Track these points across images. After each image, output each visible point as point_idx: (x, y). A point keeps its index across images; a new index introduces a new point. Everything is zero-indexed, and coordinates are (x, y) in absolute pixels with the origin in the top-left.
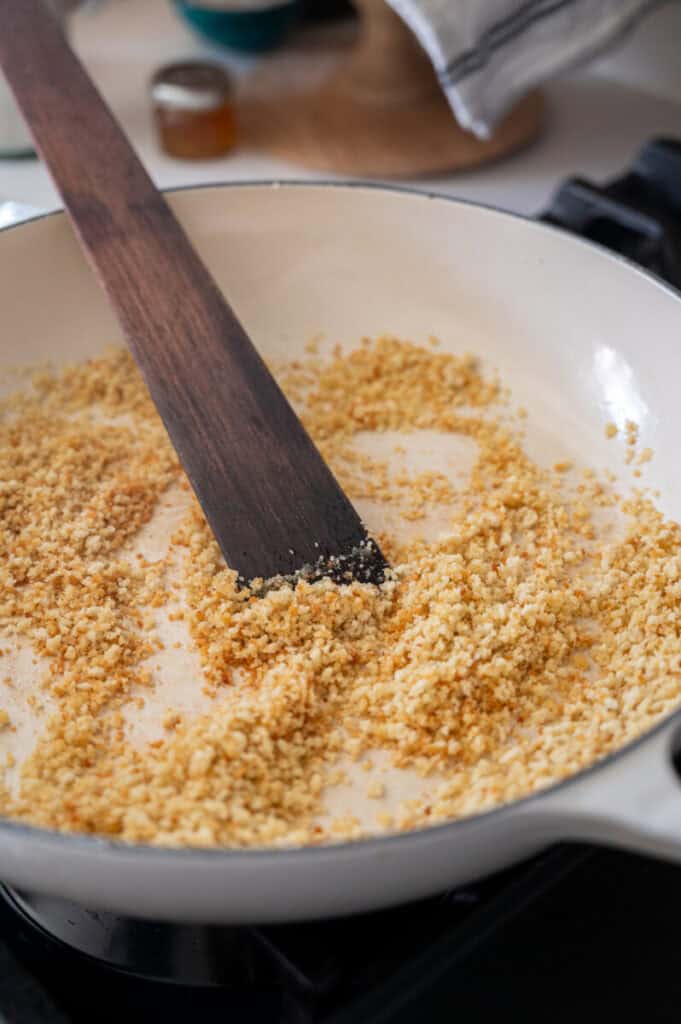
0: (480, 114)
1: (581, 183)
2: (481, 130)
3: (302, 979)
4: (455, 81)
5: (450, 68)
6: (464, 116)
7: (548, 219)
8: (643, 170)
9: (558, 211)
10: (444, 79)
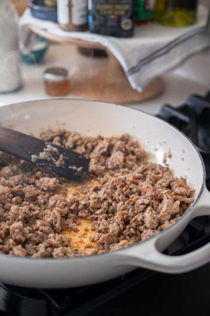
0: (139, 85)
1: (168, 106)
2: (140, 90)
3: (57, 305)
4: (131, 75)
5: (129, 71)
6: (134, 85)
7: (158, 116)
8: (189, 103)
9: (162, 114)
10: (127, 74)
